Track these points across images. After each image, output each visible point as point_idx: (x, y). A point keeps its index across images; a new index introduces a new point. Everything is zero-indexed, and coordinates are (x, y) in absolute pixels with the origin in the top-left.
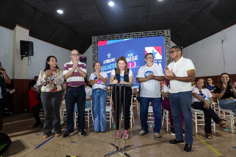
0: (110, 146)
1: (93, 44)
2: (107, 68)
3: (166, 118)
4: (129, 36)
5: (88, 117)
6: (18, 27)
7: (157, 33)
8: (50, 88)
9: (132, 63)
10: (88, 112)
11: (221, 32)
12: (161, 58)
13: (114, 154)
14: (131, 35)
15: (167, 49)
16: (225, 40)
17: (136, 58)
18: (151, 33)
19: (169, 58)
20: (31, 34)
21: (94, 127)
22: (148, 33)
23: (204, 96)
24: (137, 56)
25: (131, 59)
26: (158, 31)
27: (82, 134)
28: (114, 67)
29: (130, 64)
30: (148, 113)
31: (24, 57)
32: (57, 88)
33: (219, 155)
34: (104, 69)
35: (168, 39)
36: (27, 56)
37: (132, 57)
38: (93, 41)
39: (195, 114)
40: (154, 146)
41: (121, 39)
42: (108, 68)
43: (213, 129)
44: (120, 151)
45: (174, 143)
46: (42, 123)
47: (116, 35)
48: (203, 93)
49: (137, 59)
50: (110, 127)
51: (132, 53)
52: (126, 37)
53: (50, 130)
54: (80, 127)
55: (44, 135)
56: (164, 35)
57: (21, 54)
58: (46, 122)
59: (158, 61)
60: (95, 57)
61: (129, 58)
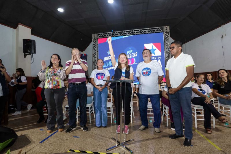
0: (111, 140)
1: (93, 42)
2: (107, 65)
3: (166, 114)
4: (129, 33)
5: (90, 112)
6: (20, 26)
7: (156, 30)
8: (52, 85)
9: (132, 59)
10: (90, 108)
11: (221, 27)
13: (116, 148)
14: (130, 32)
15: (166, 45)
16: (225, 35)
18: (150, 29)
19: (169, 54)
20: (33, 33)
21: (95, 122)
22: (147, 29)
23: (203, 92)
24: (136, 53)
25: (131, 55)
26: (157, 28)
27: (84, 129)
30: (147, 108)
31: (27, 55)
32: (59, 85)
33: (218, 150)
35: (167, 36)
36: (30, 54)
37: (131, 54)
38: (93, 38)
39: (194, 109)
40: (154, 141)
41: (120, 36)
42: (109, 65)
43: (213, 124)
44: (121, 146)
45: (174, 137)
46: (46, 118)
47: (116, 32)
48: (202, 88)
49: (136, 56)
50: (111, 123)
51: (132, 50)
52: (125, 34)
53: (53, 125)
54: (82, 122)
55: (48, 130)
56: (164, 32)
57: (24, 52)
58: (50, 118)
59: (157, 58)
60: (96, 54)
61: (128, 54)
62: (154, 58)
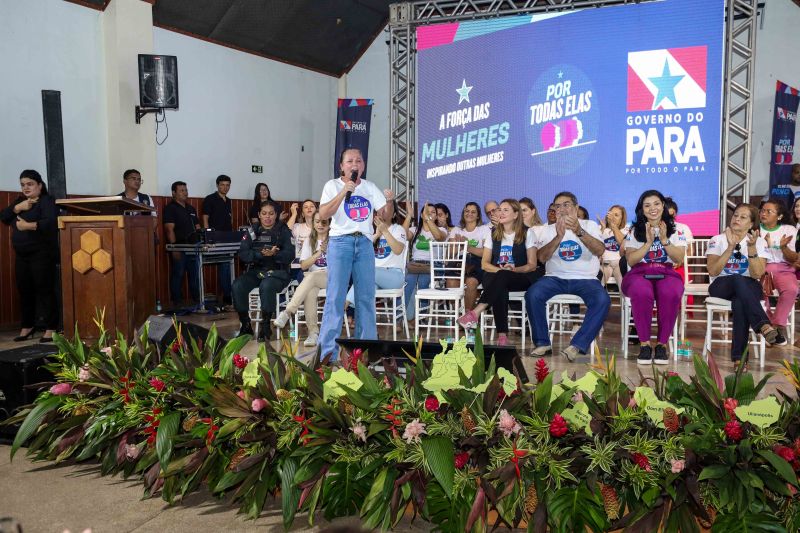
2: (453, 149)
4: (558, 0)
12: (703, 105)
17: (584, 103)
20: (159, 19)
24: (589, 93)
25: (563, 106)
28: (485, 146)
29: (557, 130)
31: (146, 112)
34: (441, 153)
36: (158, 111)
37: (565, 98)
38: (394, 25)
41: (519, 14)
42: (460, 149)
49: (587, 109)
51: (569, 83)
59: (684, 118)
60: (405, 97)
61: (550, 101)
62: (669, 119)
